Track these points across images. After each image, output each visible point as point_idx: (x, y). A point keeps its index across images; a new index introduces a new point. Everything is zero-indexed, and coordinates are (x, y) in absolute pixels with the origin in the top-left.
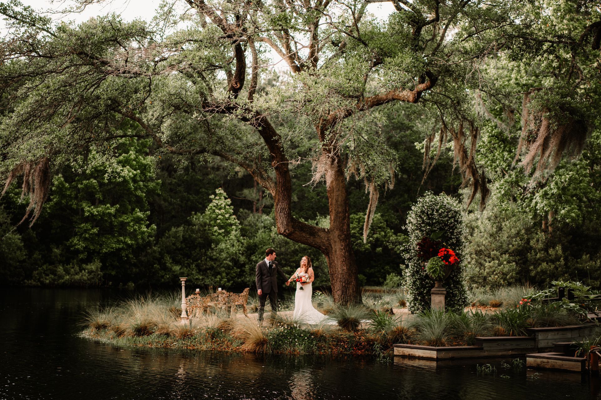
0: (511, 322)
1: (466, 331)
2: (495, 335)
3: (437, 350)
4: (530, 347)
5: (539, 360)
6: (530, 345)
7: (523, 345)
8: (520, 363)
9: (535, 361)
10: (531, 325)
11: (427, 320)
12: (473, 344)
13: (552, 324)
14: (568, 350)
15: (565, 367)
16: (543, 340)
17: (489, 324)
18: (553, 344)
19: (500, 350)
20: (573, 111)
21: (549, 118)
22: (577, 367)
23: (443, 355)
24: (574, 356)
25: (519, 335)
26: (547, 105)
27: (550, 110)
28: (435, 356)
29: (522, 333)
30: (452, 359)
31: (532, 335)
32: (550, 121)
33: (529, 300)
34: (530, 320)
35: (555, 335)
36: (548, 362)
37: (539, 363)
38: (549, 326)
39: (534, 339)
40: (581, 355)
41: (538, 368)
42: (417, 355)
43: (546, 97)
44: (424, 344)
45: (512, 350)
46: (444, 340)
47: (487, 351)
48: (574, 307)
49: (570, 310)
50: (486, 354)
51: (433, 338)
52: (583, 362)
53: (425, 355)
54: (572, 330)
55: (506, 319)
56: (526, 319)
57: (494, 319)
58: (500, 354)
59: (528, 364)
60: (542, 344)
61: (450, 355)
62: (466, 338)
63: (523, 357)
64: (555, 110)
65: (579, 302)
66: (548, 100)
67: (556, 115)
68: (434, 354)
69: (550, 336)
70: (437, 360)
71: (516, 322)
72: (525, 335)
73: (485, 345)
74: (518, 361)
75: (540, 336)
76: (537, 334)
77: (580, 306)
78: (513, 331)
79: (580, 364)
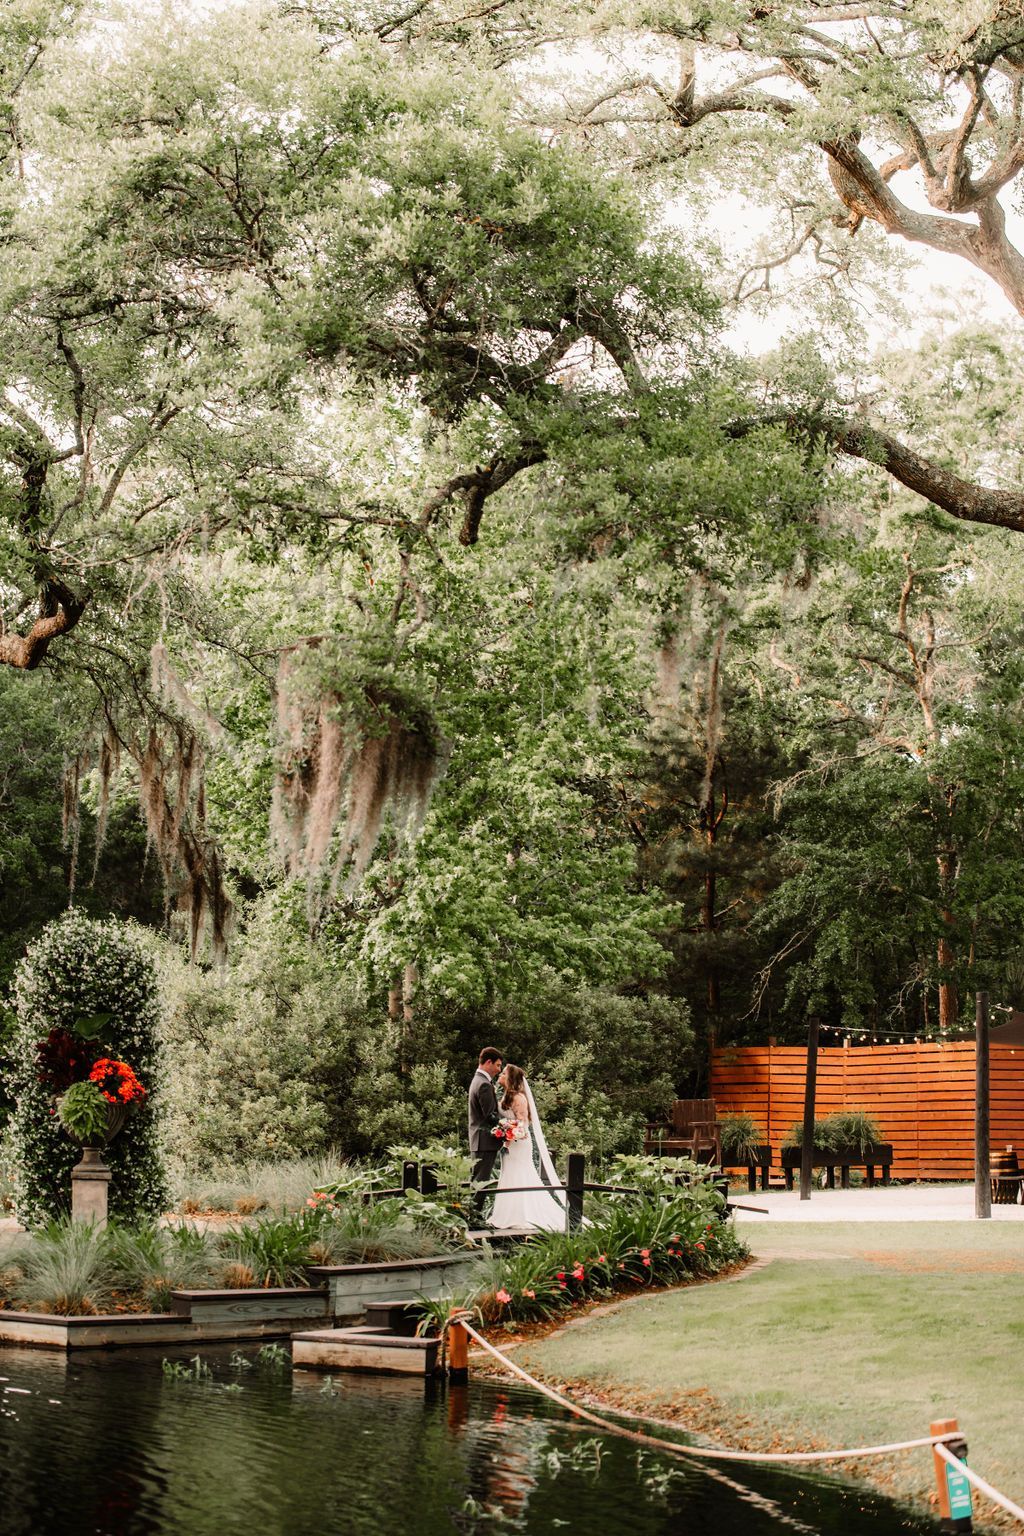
0: (269, 1251)
1: (148, 1276)
2: (227, 1286)
3: (70, 1325)
4: (314, 1314)
5: (323, 1348)
6: (315, 1308)
7: (297, 1310)
8: (278, 1355)
9: (314, 1350)
10: (319, 1259)
11: (50, 1246)
12: (167, 1310)
13: (374, 1255)
14: (401, 1321)
15: (386, 1364)
16: (349, 1295)
17: (214, 1258)
18: (365, 1307)
19: (237, 1324)
20: (399, 702)
21: (342, 720)
22: (416, 1361)
23: (84, 1337)
24: (412, 1334)
25: (289, 1285)
26: (333, 683)
27: (340, 697)
28: (64, 1342)
29: (297, 1279)
30: (110, 1347)
31: (319, 1282)
32: (345, 729)
33: (332, 1196)
34: (317, 1248)
35: (378, 1283)
36: (345, 1352)
37: (325, 1355)
38: (367, 1259)
39: (325, 1295)
40: (431, 1332)
41: (322, 1369)
42: (18, 1339)
43: (330, 662)
44: (38, 1309)
45: (268, 1322)
46: (90, 1298)
47: (202, 1325)
48: (432, 1211)
49: (422, 1220)
50: (199, 1334)
51: (60, 1292)
52: (431, 1350)
53: (37, 1339)
54: (422, 1268)
55: (256, 1244)
56: (306, 1244)
57: (226, 1244)
58: (235, 1333)
59: (296, 1358)
60: (344, 1308)
61: (104, 1336)
62: (148, 1294)
63: (286, 1340)
64: (354, 697)
65: (449, 1198)
66: (335, 670)
67: (358, 712)
68: (60, 1335)
69: (367, 1284)
70: (70, 1349)
71: (280, 1252)
72: (304, 1285)
73: (197, 1313)
74: (273, 1351)
75: (341, 1287)
76: (332, 1281)
77: (449, 1209)
78: (273, 1275)
79: (422, 1353)
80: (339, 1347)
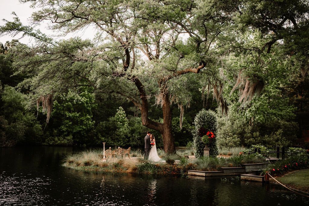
0: (235, 162)
1: (217, 165)
2: (229, 167)
3: (205, 173)
4: (243, 172)
5: (246, 177)
6: (243, 171)
7: (240, 171)
9: (244, 177)
10: (243, 163)
11: (202, 160)
12: (220, 171)
13: (252, 162)
14: (257, 173)
15: (256, 180)
16: (248, 169)
17: (227, 162)
18: (252, 171)
21: (250, 80)
22: (261, 180)
23: (207, 175)
24: (259, 175)
25: (238, 167)
26: (249, 75)
27: (250, 77)
29: (240, 166)
30: (211, 176)
31: (243, 167)
33: (243, 153)
34: (243, 161)
37: (246, 178)
38: (250, 163)
39: (244, 169)
40: (263, 175)
41: (246, 180)
43: (248, 71)
44: (200, 170)
45: (236, 173)
46: (208, 169)
48: (260, 155)
49: (259, 157)
50: (225, 174)
51: (204, 168)
52: (263, 178)
53: (200, 175)
54: (259, 165)
55: (233, 160)
56: (241, 160)
57: (229, 160)
58: (231, 174)
59: (241, 179)
60: (247, 171)
61: (211, 175)
62: (217, 168)
63: (240, 176)
64: (252, 77)
65: (263, 154)
66: (249, 73)
67: (252, 79)
68: (204, 174)
69: (251, 167)
70: (205, 176)
71: (237, 162)
73: (224, 171)
74: (237, 177)
75: (247, 167)
76: (245, 166)
78: (236, 165)
79: (262, 178)
80: (248, 177)
